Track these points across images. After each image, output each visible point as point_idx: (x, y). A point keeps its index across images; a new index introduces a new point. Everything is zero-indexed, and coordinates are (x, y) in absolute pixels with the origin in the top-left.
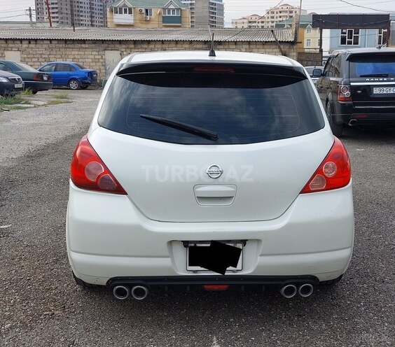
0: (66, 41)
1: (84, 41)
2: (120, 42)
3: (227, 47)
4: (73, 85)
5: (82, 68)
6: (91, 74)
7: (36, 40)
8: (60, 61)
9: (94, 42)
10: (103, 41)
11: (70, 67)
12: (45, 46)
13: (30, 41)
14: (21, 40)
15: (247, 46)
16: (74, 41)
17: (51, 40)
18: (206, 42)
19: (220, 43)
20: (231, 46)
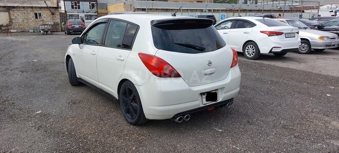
18: (4, 7)
19: (14, 7)
20: (21, 9)
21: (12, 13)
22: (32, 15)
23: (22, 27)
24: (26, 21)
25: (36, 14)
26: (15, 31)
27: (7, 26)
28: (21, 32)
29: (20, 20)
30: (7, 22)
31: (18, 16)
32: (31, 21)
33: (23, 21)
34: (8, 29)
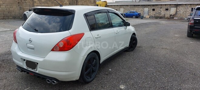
0: (135, 5)
1: (139, 5)
2: (149, 5)
3: (182, 6)
4: (134, 17)
5: (137, 12)
6: (139, 14)
7: (127, 5)
8: (133, 11)
9: (142, 5)
10: (144, 5)
11: (134, 12)
12: (129, 7)
13: (126, 5)
14: (124, 5)
15: (190, 6)
16: (137, 5)
17: (131, 5)
18: (175, 5)
19: (180, 5)
20: (184, 6)
21: (178, 8)
22: (190, 9)
23: (181, 16)
24: (185, 13)
25: (192, 9)
26: (177, 18)
27: (174, 15)
28: (180, 19)
29: (182, 12)
30: (174, 13)
31: (181, 10)
32: (188, 13)
33: (183, 13)
34: (173, 17)
